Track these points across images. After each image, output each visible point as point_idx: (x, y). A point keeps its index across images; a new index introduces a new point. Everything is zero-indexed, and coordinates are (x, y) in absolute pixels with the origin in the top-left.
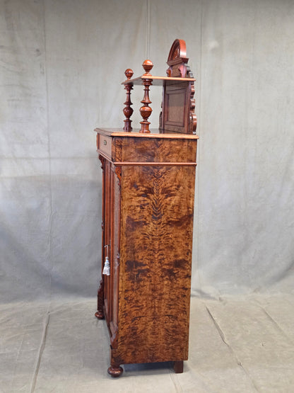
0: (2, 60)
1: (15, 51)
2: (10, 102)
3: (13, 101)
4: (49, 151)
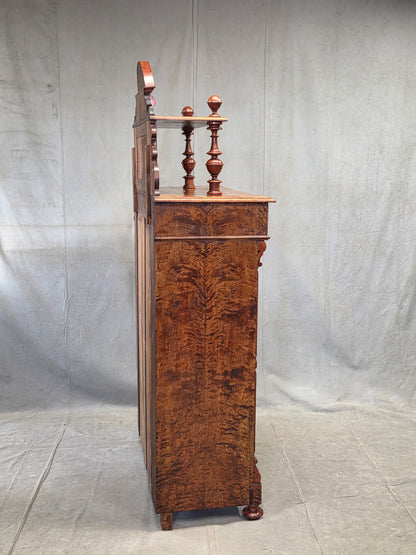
0: (2, 99)
1: (20, 87)
2: (14, 153)
3: (17, 151)
4: (64, 216)
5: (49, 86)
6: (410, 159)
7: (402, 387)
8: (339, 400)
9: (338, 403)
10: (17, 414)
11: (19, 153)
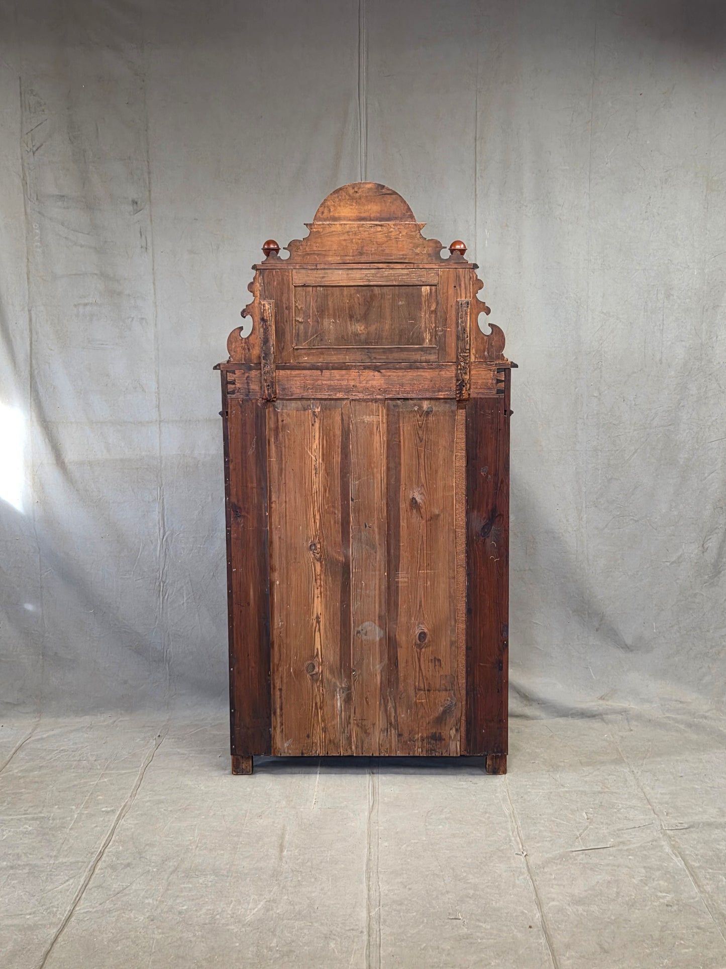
2: (81, 309)
3: (86, 305)
4: (158, 406)
5: (135, 202)
6: (715, 307)
7: (707, 679)
8: (602, 698)
9: (601, 702)
10: (87, 720)
11: (88, 308)
